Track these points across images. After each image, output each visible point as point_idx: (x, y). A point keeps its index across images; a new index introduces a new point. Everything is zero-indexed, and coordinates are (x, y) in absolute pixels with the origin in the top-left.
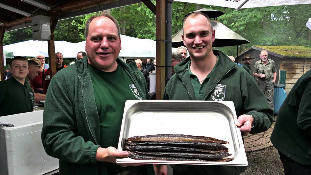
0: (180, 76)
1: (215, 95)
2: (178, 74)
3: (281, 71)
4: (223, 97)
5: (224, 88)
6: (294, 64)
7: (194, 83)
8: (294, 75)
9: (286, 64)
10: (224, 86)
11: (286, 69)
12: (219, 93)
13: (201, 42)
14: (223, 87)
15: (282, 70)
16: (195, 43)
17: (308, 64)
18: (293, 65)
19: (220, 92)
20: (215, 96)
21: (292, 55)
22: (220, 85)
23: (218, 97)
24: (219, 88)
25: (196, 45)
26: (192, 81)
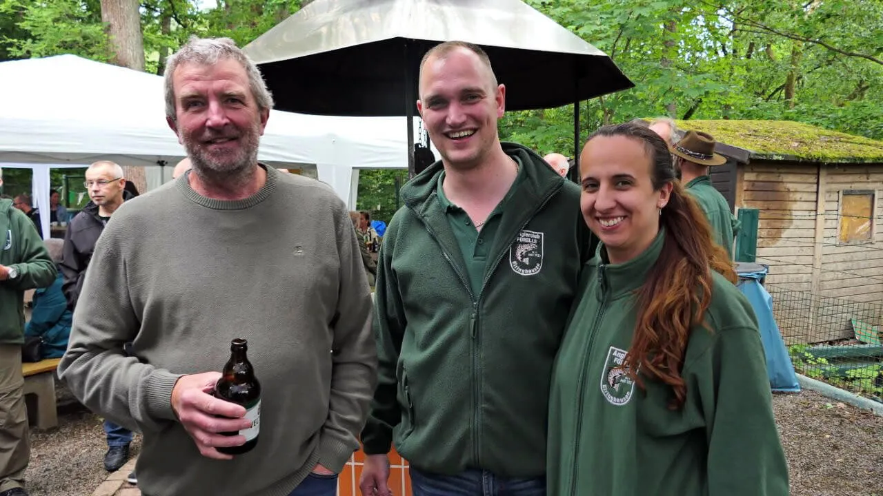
0: (418, 213)
1: (519, 258)
2: (414, 208)
3: (739, 210)
4: (538, 265)
5: (539, 242)
6: (785, 185)
7: (459, 228)
8: (785, 225)
9: (756, 183)
10: (541, 235)
11: (759, 203)
12: (529, 255)
13: (464, 118)
14: (538, 237)
15: (745, 207)
16: (449, 121)
17: (832, 183)
18: (781, 187)
19: (530, 252)
20: (518, 261)
21: (782, 151)
22: (528, 233)
23: (527, 265)
24: (528, 240)
25: (450, 126)
26: (452, 224)
